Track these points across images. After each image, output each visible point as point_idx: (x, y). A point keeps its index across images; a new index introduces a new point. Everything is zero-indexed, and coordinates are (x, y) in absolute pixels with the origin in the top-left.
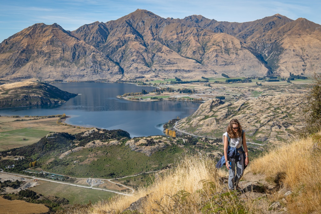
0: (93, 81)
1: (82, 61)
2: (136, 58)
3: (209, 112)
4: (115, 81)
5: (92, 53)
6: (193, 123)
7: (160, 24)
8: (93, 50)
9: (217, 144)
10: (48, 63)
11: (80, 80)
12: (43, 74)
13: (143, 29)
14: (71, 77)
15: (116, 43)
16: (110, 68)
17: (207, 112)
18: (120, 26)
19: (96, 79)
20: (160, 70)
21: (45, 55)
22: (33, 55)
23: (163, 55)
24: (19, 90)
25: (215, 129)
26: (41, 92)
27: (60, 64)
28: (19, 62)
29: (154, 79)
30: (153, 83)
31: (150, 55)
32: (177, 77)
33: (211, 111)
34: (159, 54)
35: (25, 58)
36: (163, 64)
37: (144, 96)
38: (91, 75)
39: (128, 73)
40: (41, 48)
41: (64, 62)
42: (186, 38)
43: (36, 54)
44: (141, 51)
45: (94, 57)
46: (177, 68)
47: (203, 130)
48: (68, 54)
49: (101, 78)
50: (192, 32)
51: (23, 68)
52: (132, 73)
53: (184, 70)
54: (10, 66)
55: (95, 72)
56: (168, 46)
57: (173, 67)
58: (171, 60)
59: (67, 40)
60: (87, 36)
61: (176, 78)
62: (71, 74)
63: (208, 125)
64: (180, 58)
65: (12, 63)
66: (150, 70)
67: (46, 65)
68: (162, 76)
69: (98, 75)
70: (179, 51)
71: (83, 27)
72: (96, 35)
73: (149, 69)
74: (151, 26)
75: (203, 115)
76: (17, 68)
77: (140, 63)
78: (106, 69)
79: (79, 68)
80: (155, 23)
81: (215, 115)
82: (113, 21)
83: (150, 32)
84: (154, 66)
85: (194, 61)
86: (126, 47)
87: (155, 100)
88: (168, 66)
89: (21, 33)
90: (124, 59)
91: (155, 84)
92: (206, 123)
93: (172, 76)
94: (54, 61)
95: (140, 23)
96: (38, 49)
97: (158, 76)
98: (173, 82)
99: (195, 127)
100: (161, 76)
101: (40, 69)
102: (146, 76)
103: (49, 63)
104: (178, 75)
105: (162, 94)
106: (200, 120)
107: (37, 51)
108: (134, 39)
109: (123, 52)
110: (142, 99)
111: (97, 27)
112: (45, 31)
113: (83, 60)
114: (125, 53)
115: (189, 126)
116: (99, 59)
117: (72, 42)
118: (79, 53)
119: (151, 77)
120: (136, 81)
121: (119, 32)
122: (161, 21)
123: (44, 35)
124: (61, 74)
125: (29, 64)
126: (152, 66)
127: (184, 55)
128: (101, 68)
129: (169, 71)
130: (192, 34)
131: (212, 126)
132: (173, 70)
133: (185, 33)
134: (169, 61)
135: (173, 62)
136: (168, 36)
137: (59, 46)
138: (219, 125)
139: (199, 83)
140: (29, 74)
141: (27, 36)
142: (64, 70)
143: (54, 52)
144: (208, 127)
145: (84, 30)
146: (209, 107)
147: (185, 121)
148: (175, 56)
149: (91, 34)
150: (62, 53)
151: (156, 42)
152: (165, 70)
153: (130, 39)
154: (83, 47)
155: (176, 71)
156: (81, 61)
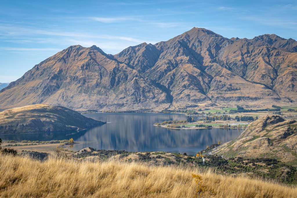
0: (134, 112)
1: (122, 88)
2: (188, 83)
3: (260, 132)
4: (160, 111)
5: (135, 78)
6: (235, 146)
7: (221, 44)
8: (136, 74)
9: (254, 165)
10: (81, 90)
11: (119, 110)
12: (74, 103)
13: (200, 50)
14: (107, 107)
15: (164, 67)
16: (156, 96)
17: (257, 131)
18: (171, 47)
19: (137, 109)
20: (218, 97)
21: (79, 81)
22: (65, 81)
23: (222, 79)
24: (28, 114)
25: (265, 152)
26: (56, 116)
27: (96, 91)
28: (48, 90)
29: (209, 108)
30: (207, 112)
31: (206, 80)
32: (240, 106)
33: (263, 130)
34: (218, 78)
35: (55, 85)
36: (222, 91)
37: (189, 124)
38: (132, 104)
39: (177, 102)
40: (76, 73)
41: (100, 89)
42: (253, 60)
43: (68, 80)
44: (195, 75)
45: (136, 82)
46: (241, 96)
47: (248, 154)
48: (106, 80)
49: (143, 108)
50: (261, 52)
51: (52, 97)
52: (182, 102)
53: (249, 97)
54: (38, 94)
55: (137, 101)
56: (230, 69)
57: (235, 94)
58: (233, 85)
59: (106, 63)
60: (132, 60)
61: (238, 106)
62: (107, 103)
63: (255, 148)
64: (244, 83)
65: (40, 91)
66: (205, 98)
67: (80, 92)
68: (220, 104)
69: (140, 104)
70: (243, 76)
71: (128, 49)
72: (141, 59)
73: (204, 96)
74: (210, 47)
75: (251, 135)
76: (46, 97)
77: (193, 89)
78: (151, 97)
79: (117, 96)
80: (214, 43)
81: (268, 134)
82: (164, 42)
83: (207, 53)
84: (211, 92)
85: (263, 86)
86: (176, 70)
87: (201, 128)
88: (229, 92)
89: (54, 57)
90: (173, 85)
91: (209, 113)
92: (253, 145)
93: (234, 105)
94: (88, 87)
95: (196, 44)
96: (72, 75)
97: (215, 104)
98: (233, 111)
99: (237, 150)
100: (218, 105)
101: (72, 97)
102: (199, 105)
103: (83, 91)
104: (241, 103)
105: (214, 122)
106: (244, 142)
107: (71, 77)
108: (187, 61)
109: (172, 77)
110: (184, 126)
111: (143, 50)
112: (81, 54)
113: (123, 86)
114: (176, 77)
115: (228, 150)
116: (143, 85)
117: (111, 66)
118: (119, 78)
119: (206, 106)
120: (187, 111)
121: (169, 54)
122: (222, 40)
123: (80, 58)
124: (96, 103)
125: (59, 92)
126: (208, 93)
127: (250, 80)
128: (144, 96)
129: (229, 99)
130: (261, 55)
131: (261, 148)
132: (236, 97)
133: (252, 54)
134: (229, 87)
135: (235, 88)
136: (230, 57)
137: (96, 70)
138: (271, 148)
139: (267, 112)
140: (59, 103)
141: (60, 60)
142: (100, 99)
143: (90, 77)
144: (256, 150)
145: (129, 53)
146: (260, 125)
147: (226, 145)
148: (237, 80)
149: (137, 57)
150: (98, 79)
151: (215, 64)
152: (224, 98)
153: (183, 61)
154: (124, 71)
155: (239, 99)
156: (120, 88)
